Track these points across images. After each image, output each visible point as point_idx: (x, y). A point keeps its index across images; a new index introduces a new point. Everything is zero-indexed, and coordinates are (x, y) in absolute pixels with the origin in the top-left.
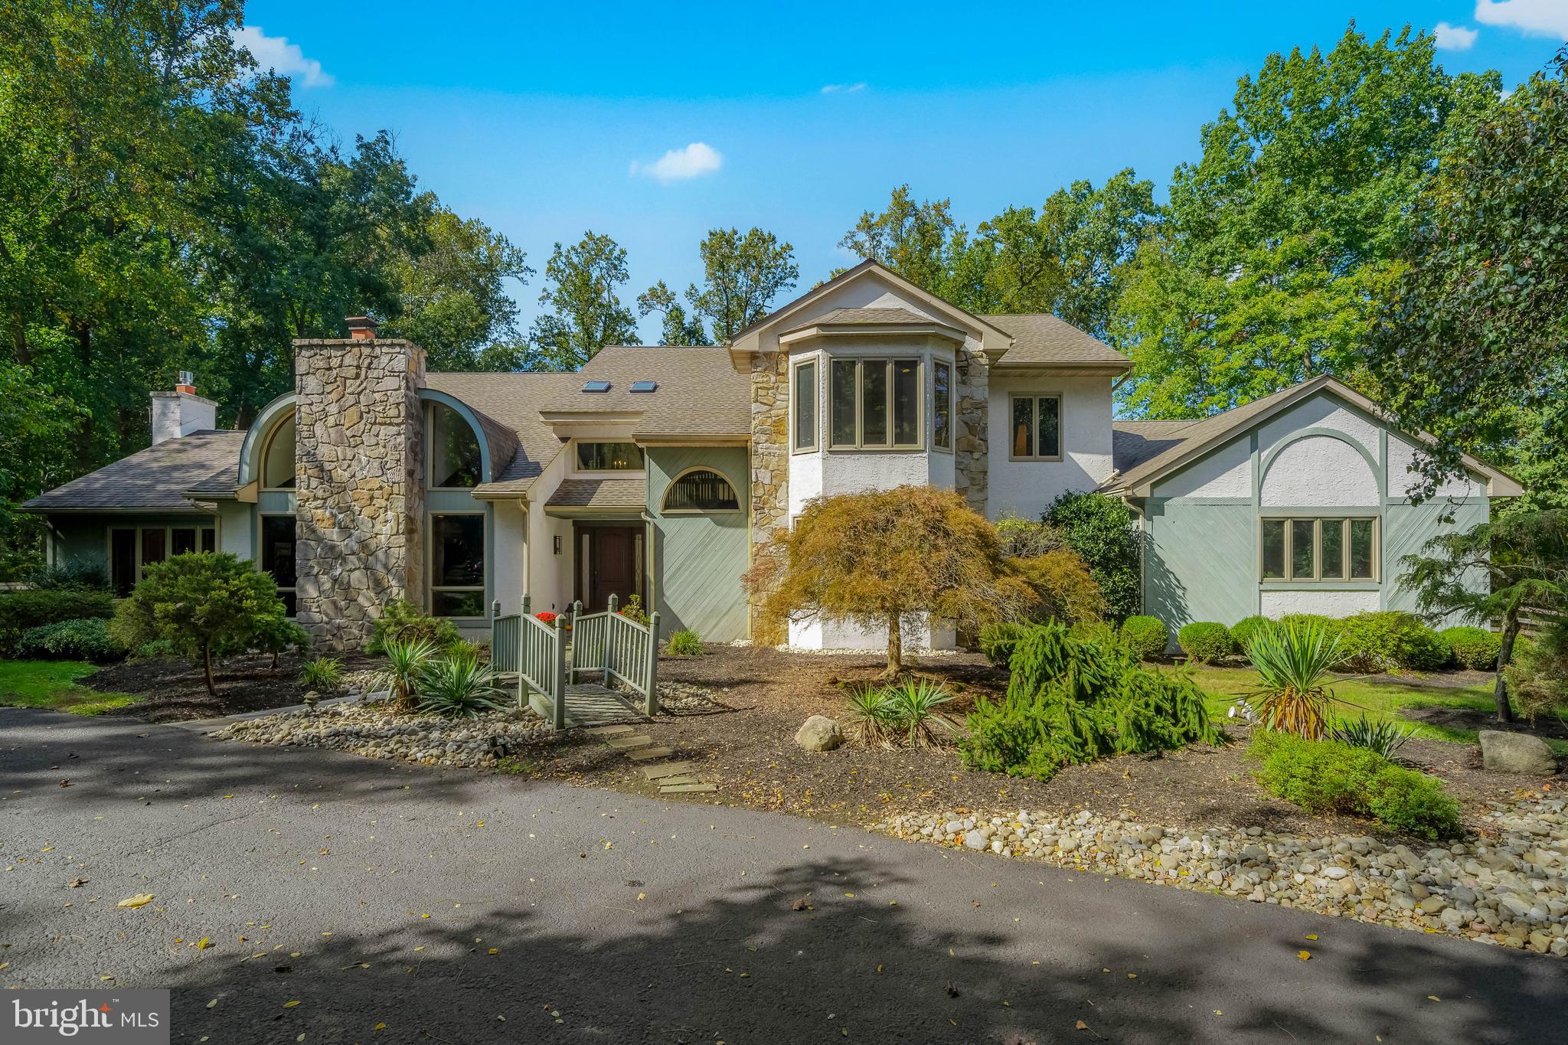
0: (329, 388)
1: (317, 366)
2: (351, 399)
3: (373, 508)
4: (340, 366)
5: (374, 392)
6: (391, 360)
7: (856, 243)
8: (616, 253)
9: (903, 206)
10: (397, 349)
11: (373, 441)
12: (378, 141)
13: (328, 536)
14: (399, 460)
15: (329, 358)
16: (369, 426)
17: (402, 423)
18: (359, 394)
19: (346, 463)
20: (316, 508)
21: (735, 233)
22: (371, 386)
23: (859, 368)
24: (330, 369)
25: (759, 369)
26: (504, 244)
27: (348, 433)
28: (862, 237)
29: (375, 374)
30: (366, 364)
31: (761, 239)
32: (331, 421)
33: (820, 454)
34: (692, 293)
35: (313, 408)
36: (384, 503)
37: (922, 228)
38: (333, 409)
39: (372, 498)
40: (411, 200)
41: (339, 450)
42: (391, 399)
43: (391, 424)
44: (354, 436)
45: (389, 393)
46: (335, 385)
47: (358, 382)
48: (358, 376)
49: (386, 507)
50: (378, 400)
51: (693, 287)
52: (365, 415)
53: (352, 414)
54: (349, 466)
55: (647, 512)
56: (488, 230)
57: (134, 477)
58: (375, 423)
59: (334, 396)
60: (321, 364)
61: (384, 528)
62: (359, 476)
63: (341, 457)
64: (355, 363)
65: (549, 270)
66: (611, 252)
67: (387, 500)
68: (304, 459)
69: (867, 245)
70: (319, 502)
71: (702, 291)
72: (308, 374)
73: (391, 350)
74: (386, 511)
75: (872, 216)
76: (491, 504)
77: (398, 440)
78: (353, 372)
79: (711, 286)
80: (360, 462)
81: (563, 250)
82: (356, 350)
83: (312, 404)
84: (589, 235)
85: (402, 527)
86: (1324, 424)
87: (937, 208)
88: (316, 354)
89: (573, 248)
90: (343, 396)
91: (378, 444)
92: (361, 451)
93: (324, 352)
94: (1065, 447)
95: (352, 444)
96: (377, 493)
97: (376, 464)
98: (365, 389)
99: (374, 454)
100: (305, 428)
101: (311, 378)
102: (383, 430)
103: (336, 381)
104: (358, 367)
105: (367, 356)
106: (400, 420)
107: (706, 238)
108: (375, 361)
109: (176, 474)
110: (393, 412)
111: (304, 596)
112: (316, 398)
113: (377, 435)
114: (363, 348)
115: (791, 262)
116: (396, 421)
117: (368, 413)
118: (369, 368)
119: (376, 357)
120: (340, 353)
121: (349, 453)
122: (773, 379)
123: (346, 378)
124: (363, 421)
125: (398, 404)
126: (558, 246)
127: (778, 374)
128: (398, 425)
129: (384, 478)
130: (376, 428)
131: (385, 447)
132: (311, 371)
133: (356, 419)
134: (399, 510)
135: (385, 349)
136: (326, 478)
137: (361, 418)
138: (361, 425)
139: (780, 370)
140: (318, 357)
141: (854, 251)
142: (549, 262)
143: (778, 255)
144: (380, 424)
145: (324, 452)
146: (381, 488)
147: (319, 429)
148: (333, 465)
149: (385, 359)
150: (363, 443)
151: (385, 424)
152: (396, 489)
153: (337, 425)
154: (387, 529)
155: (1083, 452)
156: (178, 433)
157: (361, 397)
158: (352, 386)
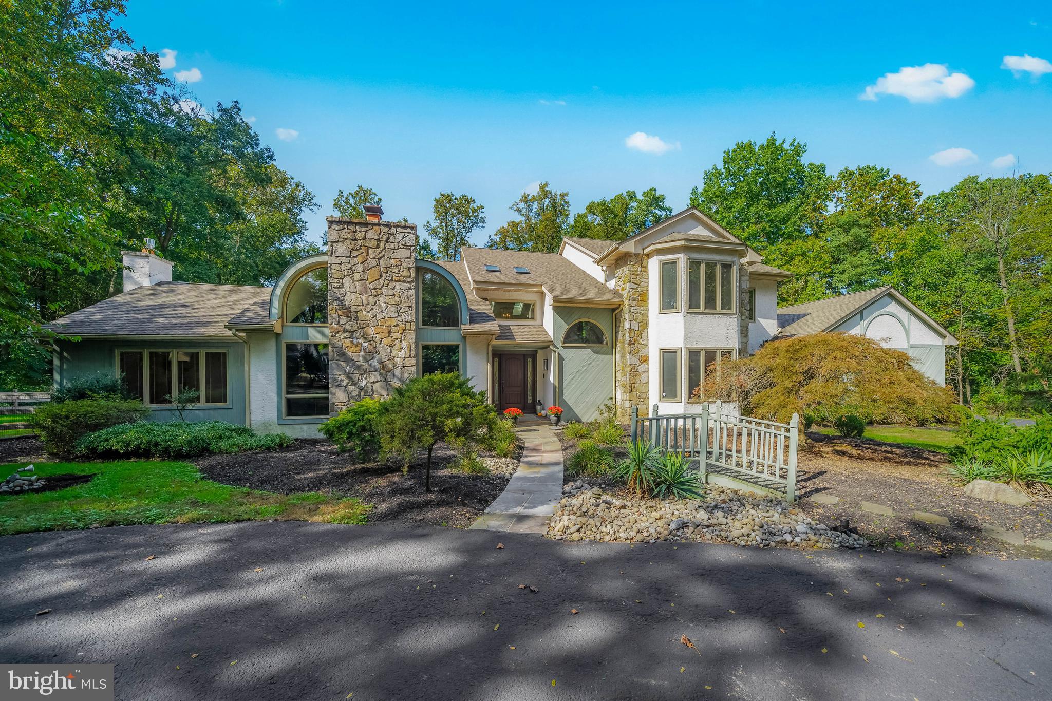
0: (355, 253)
1: (345, 237)
2: (374, 262)
3: (391, 339)
4: (364, 239)
5: (391, 258)
6: (403, 237)
7: (518, 208)
8: (376, 200)
9: (544, 192)
10: (409, 230)
11: (391, 292)
12: (233, 108)
13: (355, 358)
14: (411, 307)
15: (355, 232)
16: (387, 282)
17: (413, 281)
18: (379, 259)
19: (370, 307)
20: (346, 338)
21: (453, 195)
22: (389, 254)
23: (702, 266)
24: (355, 240)
25: (632, 263)
26: (300, 188)
27: (371, 286)
28: (522, 206)
29: (392, 246)
30: (385, 238)
31: (468, 201)
32: (357, 277)
33: (682, 314)
34: (427, 226)
35: (343, 267)
36: (399, 336)
37: (554, 205)
38: (359, 268)
39: (390, 332)
40: (259, 149)
41: (364, 298)
42: (404, 265)
43: (404, 282)
44: (375, 288)
45: (402, 260)
46: (360, 252)
47: (378, 251)
48: (378, 247)
49: (401, 339)
50: (394, 264)
51: (428, 222)
52: (384, 275)
53: (374, 273)
54: (372, 309)
55: (554, 345)
56: (292, 178)
57: (128, 311)
58: (392, 280)
59: (359, 259)
60: (349, 236)
61: (400, 353)
62: (379, 316)
63: (365, 303)
64: (376, 237)
65: (334, 205)
66: (372, 198)
67: (402, 334)
68: (335, 303)
69: (525, 210)
70: (347, 334)
71: (433, 225)
72: (338, 242)
73: (404, 231)
74: (401, 341)
75: (528, 195)
76: (464, 338)
77: (410, 293)
78: (374, 243)
79: (437, 223)
80: (381, 306)
81: (344, 194)
82: (377, 228)
83: (341, 264)
84: (360, 188)
85: (413, 352)
86: (887, 309)
87: (562, 195)
88: (344, 228)
89: (350, 194)
90: (367, 259)
91: (394, 295)
92: (381, 299)
93: (351, 227)
94: (757, 314)
95: (374, 293)
96: (393, 329)
97: (393, 309)
98: (384, 256)
99: (392, 301)
100: (336, 280)
101: (340, 245)
102: (398, 286)
103: (360, 249)
104: (378, 240)
105: (385, 233)
106: (411, 279)
107: (438, 196)
108: (392, 237)
109: (166, 311)
110: (406, 273)
111: (335, 401)
112: (344, 260)
113: (394, 289)
114: (382, 228)
115: (481, 215)
116: (408, 280)
117: (387, 273)
118: (387, 241)
119: (392, 235)
120: (363, 229)
121: (372, 301)
122: (639, 269)
123: (368, 247)
124: (383, 278)
125: (410, 268)
126: (341, 192)
127: (642, 267)
128: (409, 282)
129: (399, 319)
130: (392, 284)
131: (399, 297)
132: (340, 240)
133: (377, 276)
134: (411, 341)
135: (399, 230)
136: (353, 317)
137: (381, 276)
138: (381, 281)
139: (644, 265)
140: (346, 230)
141: (517, 213)
142: (335, 200)
143: (475, 211)
144: (395, 281)
145: (350, 299)
146: (397, 325)
147: (347, 282)
148: (359, 308)
149: (399, 237)
150: (382, 294)
151: (400, 281)
152: (408, 327)
153: (361, 280)
154: (402, 354)
155: (764, 318)
156: (146, 282)
157: (381, 261)
158: (373, 253)
